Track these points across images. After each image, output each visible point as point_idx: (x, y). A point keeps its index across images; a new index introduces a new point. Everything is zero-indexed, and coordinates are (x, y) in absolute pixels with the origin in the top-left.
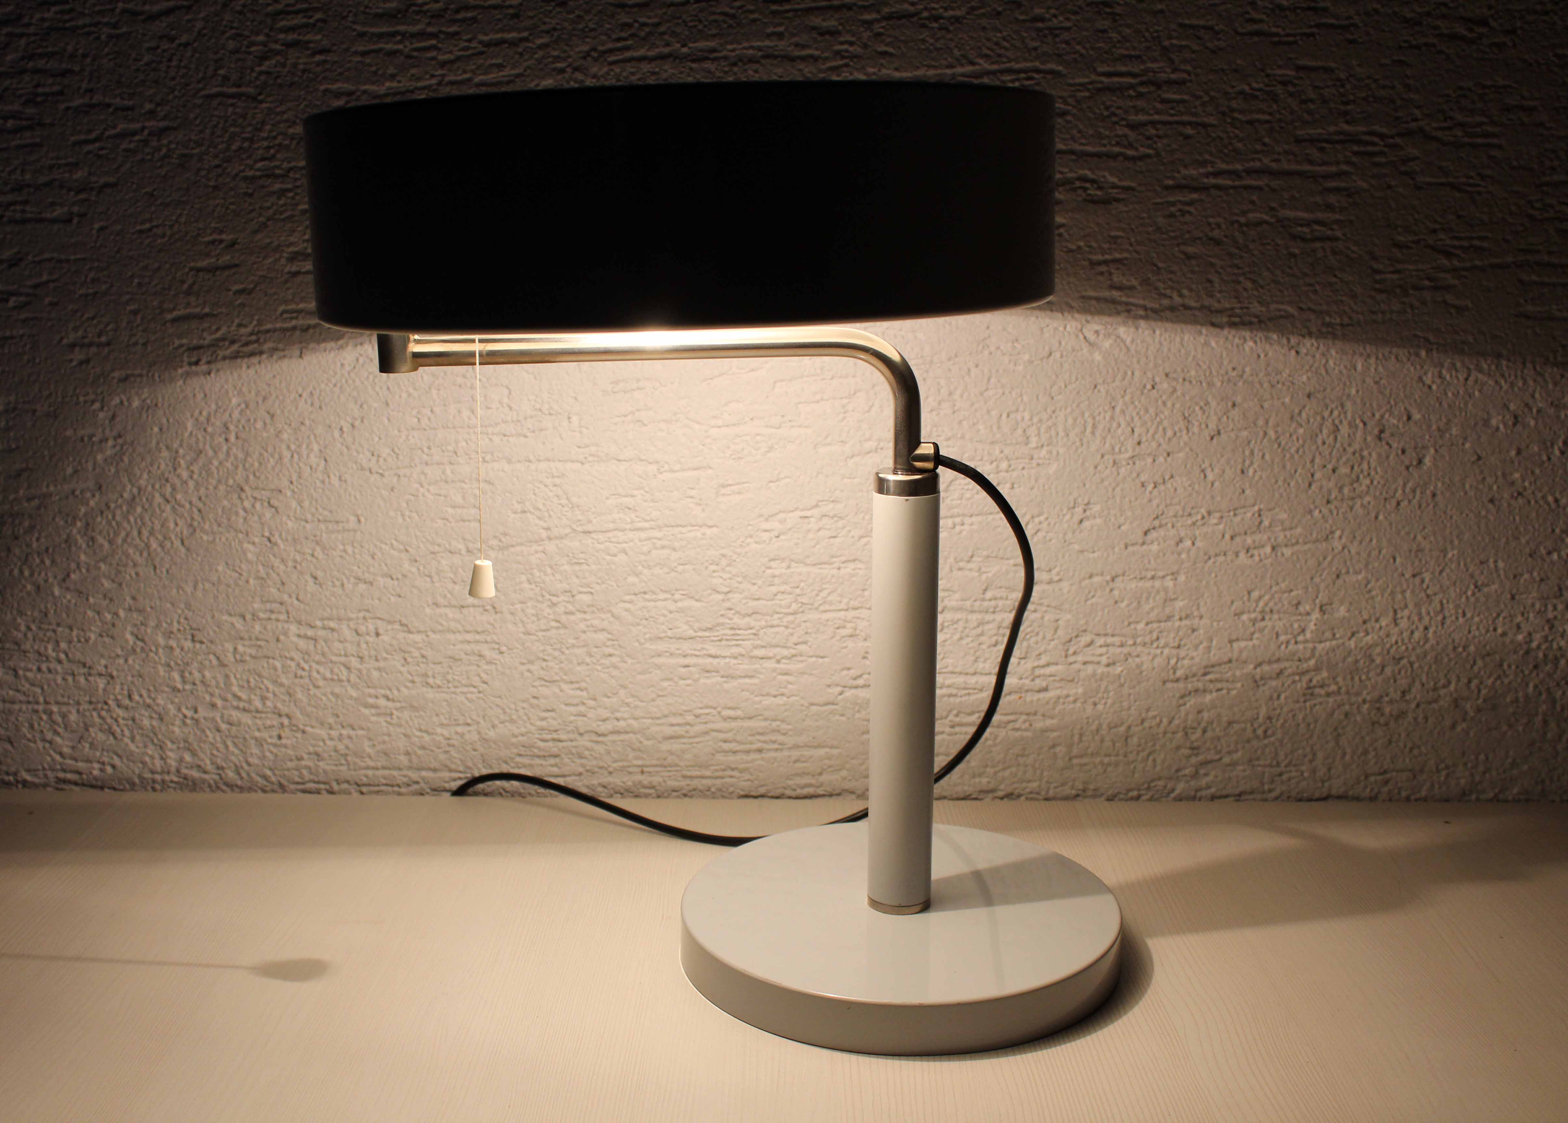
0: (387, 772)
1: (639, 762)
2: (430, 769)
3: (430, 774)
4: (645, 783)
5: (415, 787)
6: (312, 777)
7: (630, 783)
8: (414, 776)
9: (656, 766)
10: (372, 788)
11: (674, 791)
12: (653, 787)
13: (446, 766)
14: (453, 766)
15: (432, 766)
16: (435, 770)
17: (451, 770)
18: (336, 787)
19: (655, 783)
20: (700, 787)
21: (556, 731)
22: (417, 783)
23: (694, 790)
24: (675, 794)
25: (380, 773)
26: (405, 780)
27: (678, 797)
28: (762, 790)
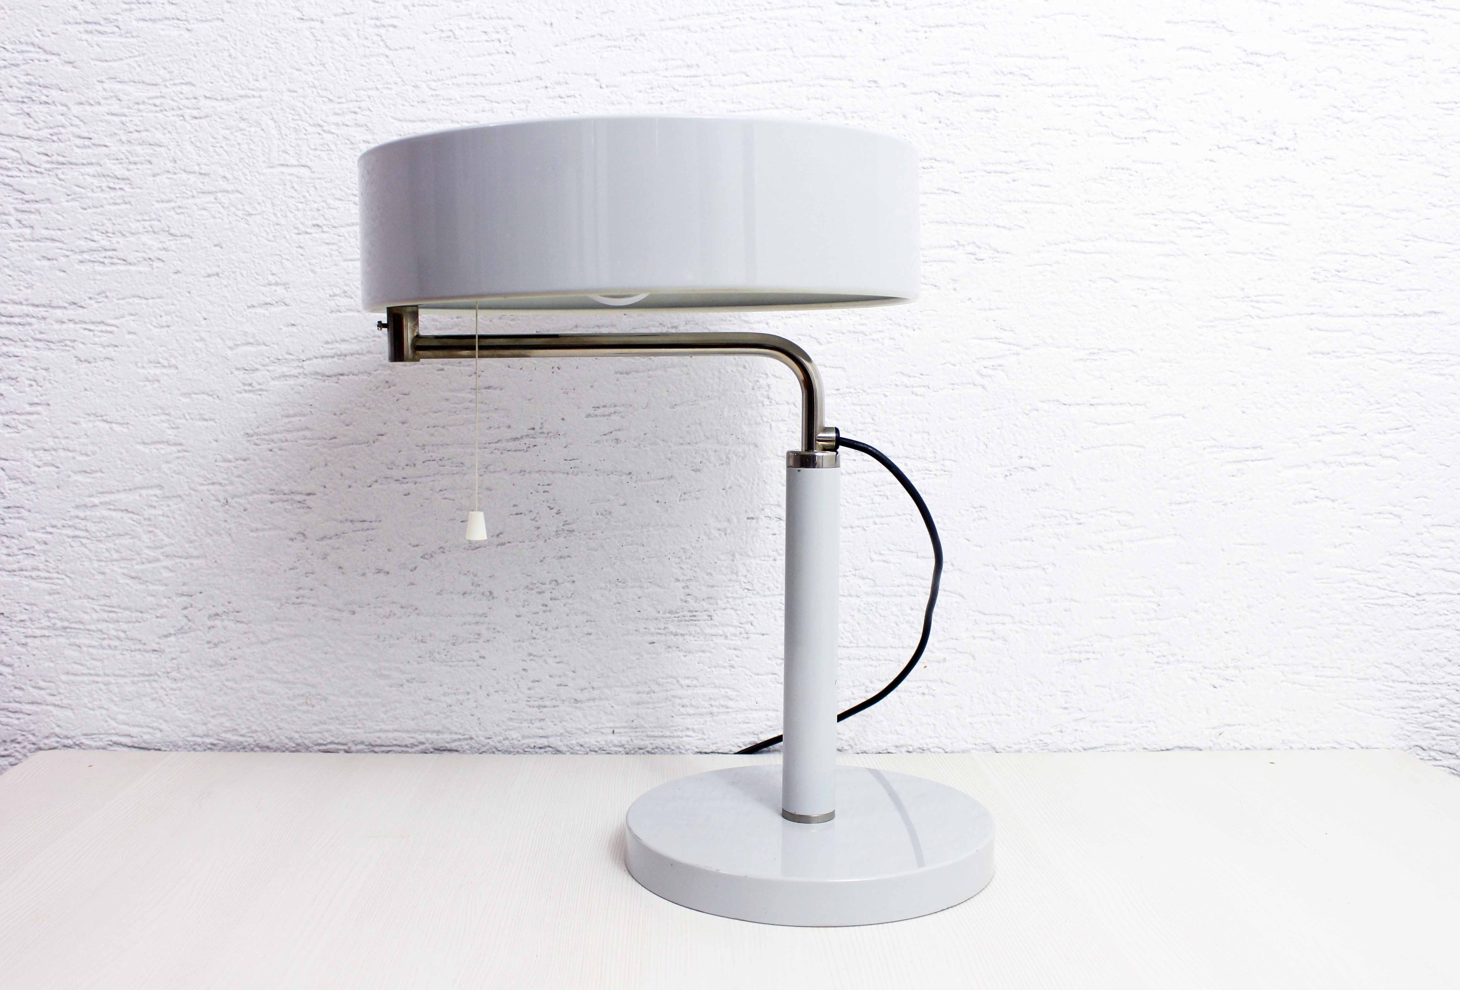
0: (396, 734)
1: (611, 725)
2: (434, 732)
3: (434, 737)
4: (616, 742)
5: (422, 747)
6: (332, 739)
7: (603, 743)
8: (421, 738)
9: (625, 727)
10: (384, 749)
11: (640, 749)
12: (622, 746)
13: (448, 729)
14: (454, 729)
15: (436, 729)
16: (438, 732)
17: (451, 733)
18: (354, 748)
19: (624, 742)
20: (663, 746)
21: (542, 699)
22: (423, 743)
23: (657, 748)
24: (641, 751)
25: (390, 735)
26: (412, 741)
27: (644, 753)
28: (713, 748)
